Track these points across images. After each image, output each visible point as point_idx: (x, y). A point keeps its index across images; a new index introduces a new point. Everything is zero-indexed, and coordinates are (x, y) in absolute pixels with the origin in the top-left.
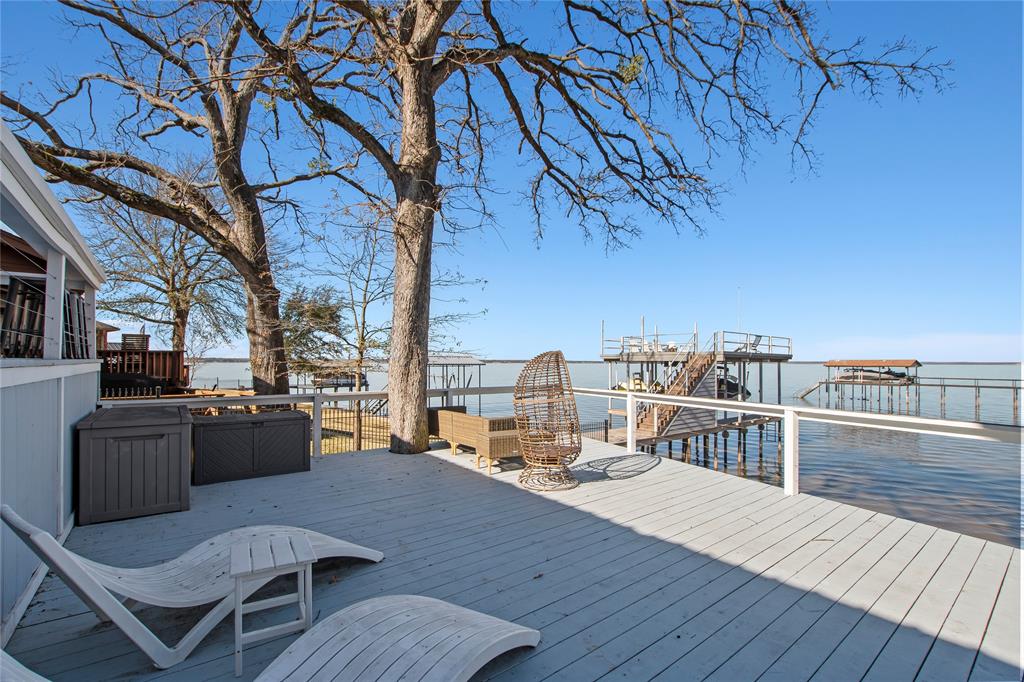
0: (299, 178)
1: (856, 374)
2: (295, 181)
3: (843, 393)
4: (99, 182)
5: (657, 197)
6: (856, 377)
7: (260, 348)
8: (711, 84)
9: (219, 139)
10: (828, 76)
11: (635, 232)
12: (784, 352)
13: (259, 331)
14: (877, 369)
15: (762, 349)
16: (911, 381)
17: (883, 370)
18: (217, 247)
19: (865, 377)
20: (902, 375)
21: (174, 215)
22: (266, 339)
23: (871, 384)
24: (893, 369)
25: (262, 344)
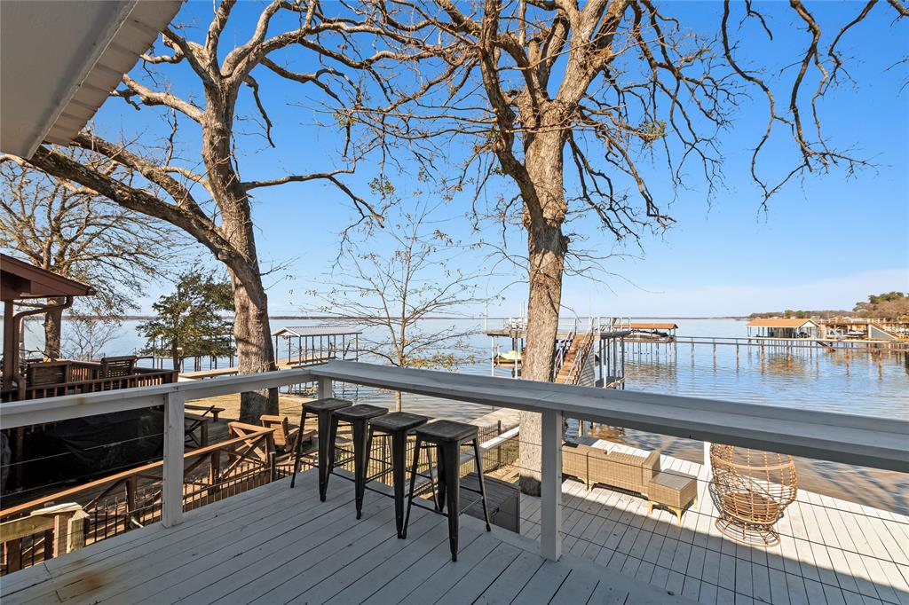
0: (293, 179)
2: (289, 181)
4: (88, 175)
7: (254, 358)
8: (693, 147)
9: (220, 132)
10: (806, 160)
13: (253, 340)
14: (649, 330)
16: (672, 339)
17: (653, 331)
18: (222, 254)
19: (641, 336)
20: (664, 335)
21: (175, 217)
22: (260, 348)
23: (644, 341)
24: (659, 330)
25: (256, 354)
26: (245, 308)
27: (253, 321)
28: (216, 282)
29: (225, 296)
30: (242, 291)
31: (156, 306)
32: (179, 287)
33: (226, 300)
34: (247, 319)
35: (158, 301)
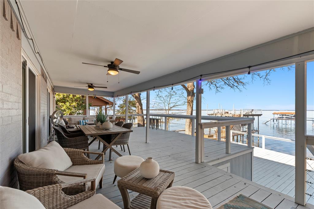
1: (283, 116)
3: (279, 122)
5: (230, 84)
6: (283, 117)
11: (222, 88)
12: (260, 113)
14: (290, 115)
15: (254, 113)
17: (292, 115)
19: (286, 118)
23: (288, 120)
26: (138, 107)
27: (140, 109)
28: (131, 100)
29: (133, 104)
30: (138, 103)
31: (119, 106)
32: (123, 102)
33: (134, 105)
34: (139, 109)
35: (119, 105)
